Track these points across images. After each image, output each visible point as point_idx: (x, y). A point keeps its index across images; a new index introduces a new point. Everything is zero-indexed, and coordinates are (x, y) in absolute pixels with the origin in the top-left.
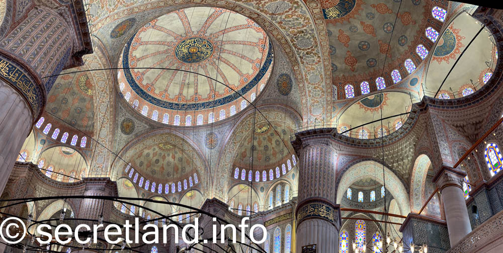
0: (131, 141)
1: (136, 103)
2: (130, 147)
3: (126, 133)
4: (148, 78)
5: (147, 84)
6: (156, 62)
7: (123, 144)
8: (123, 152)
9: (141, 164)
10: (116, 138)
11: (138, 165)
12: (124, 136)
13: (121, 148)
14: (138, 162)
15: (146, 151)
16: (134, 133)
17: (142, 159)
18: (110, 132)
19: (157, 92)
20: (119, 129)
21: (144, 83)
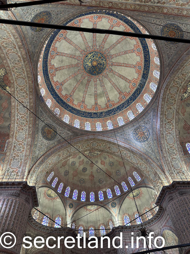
0: (53, 147)
1: (57, 111)
2: (52, 153)
3: (47, 139)
4: (66, 89)
5: (66, 94)
6: (71, 74)
7: (44, 150)
8: (44, 158)
9: (67, 173)
10: (36, 143)
11: (63, 174)
12: (45, 141)
13: (42, 153)
14: (62, 171)
15: (71, 160)
16: (56, 140)
17: (67, 168)
18: (29, 134)
19: (76, 103)
20: (40, 134)
21: (64, 93)
